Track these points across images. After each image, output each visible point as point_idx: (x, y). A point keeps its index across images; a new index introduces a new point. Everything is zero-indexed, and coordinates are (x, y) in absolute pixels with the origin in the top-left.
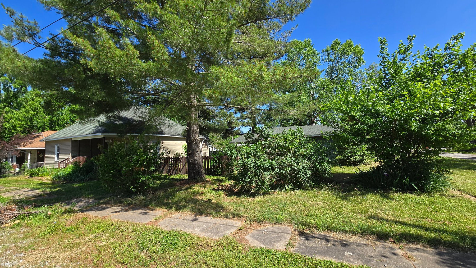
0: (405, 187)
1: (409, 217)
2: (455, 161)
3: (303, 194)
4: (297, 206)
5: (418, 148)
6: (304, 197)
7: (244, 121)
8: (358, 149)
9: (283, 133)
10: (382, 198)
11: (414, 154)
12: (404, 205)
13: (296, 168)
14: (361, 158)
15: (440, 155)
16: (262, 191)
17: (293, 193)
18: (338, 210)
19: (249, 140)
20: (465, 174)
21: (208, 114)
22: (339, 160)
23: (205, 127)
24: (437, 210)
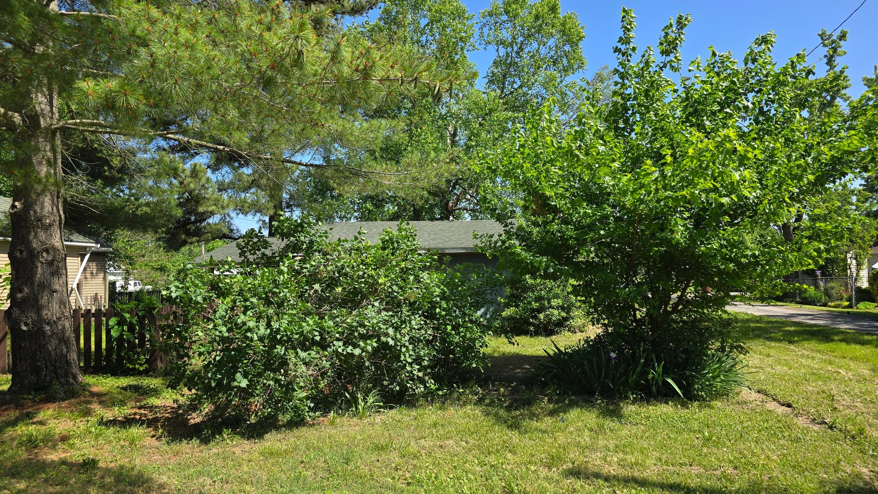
0: (654, 388)
1: (655, 465)
2: (757, 322)
3: (407, 419)
4: (384, 456)
5: (684, 290)
6: (408, 427)
7: (243, 195)
8: (558, 291)
9: (356, 238)
10: (601, 420)
11: (676, 305)
12: (647, 434)
13: (391, 342)
14: (564, 314)
15: (728, 308)
16: (283, 418)
17: (378, 419)
18: (492, 459)
19: (251, 258)
20: (772, 352)
21: (107, 162)
22: (510, 319)
23: (95, 207)
24: (714, 441)
